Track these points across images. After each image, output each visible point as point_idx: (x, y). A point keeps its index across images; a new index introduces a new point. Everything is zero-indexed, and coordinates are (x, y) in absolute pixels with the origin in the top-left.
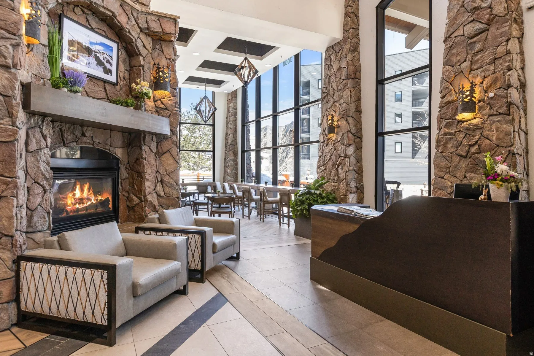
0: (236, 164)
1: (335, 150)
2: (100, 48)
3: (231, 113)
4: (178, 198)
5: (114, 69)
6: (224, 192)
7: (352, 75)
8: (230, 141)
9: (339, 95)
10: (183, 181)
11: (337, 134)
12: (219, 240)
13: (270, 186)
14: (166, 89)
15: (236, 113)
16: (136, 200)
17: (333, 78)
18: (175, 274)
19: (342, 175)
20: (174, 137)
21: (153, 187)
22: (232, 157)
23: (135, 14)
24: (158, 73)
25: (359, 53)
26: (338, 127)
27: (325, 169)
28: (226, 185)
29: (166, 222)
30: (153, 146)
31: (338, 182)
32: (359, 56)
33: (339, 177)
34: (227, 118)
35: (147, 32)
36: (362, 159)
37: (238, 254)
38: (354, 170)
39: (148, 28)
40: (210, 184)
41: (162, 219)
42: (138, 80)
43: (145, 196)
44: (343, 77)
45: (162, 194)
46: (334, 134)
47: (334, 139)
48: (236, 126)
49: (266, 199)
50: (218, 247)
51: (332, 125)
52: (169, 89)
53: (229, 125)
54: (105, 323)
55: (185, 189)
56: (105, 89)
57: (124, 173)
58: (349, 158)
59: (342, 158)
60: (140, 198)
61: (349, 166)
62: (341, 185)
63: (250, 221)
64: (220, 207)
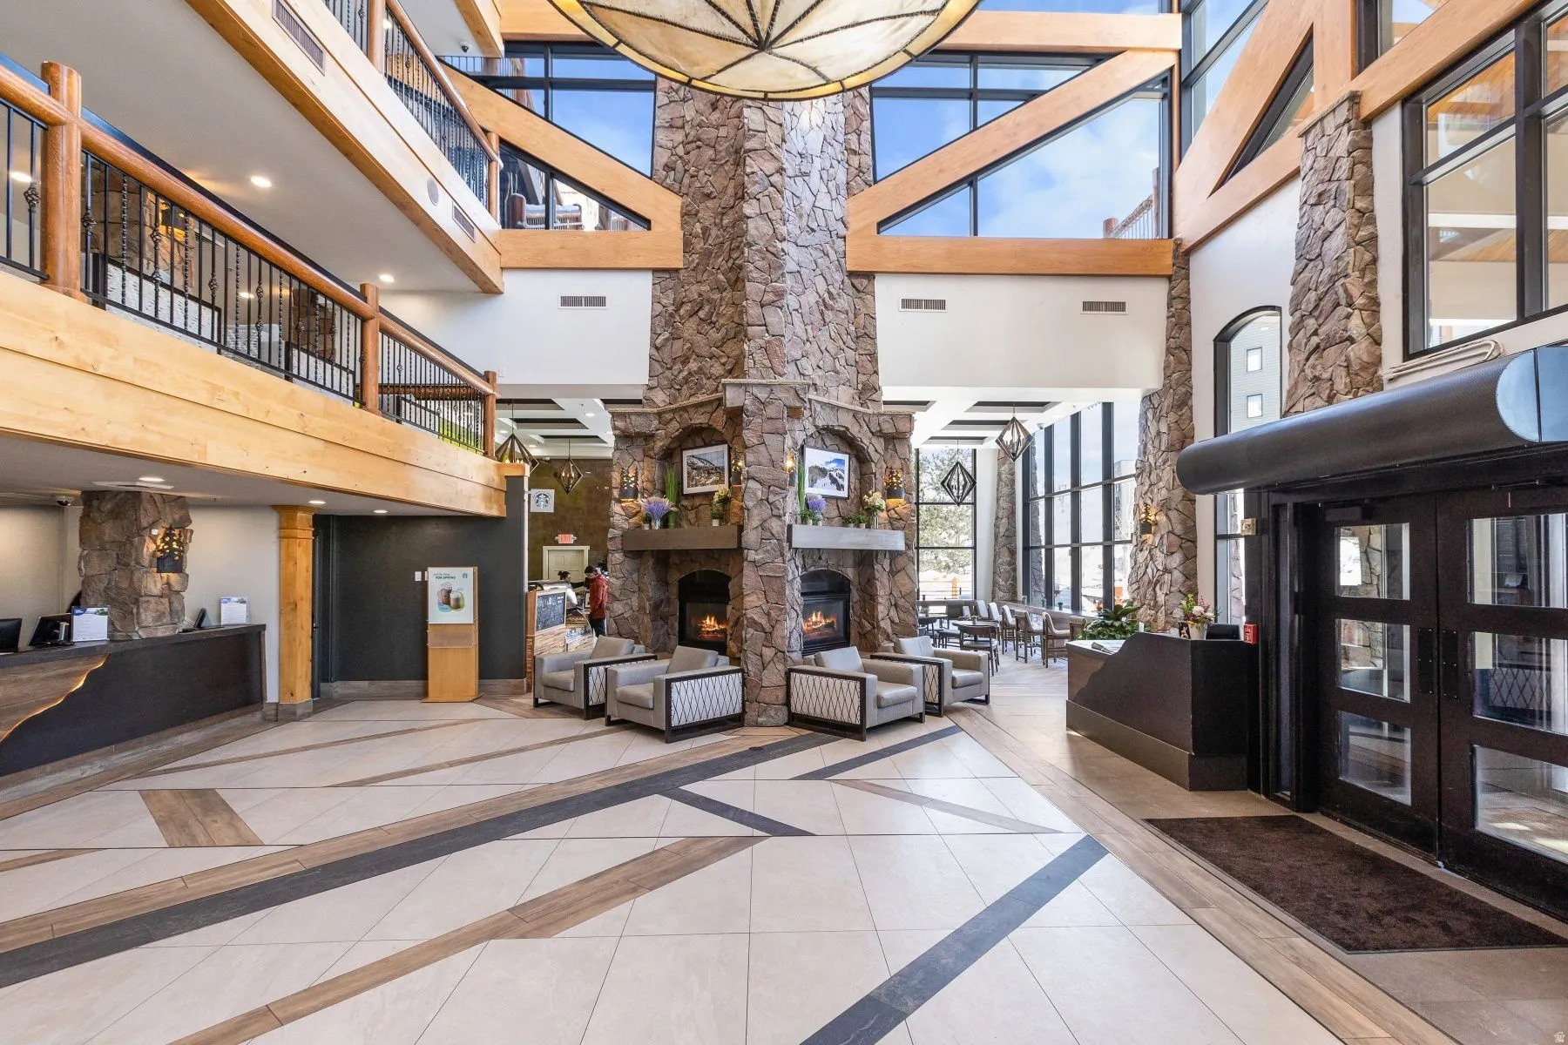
0: (1015, 570)
1: (1152, 559)
2: (834, 465)
3: (1004, 483)
4: (915, 626)
5: (846, 484)
6: (990, 618)
7: (1177, 445)
8: (1002, 530)
9: (1157, 475)
10: (924, 598)
11: (1154, 534)
12: (959, 674)
13: (1067, 611)
14: (900, 497)
15: (1013, 481)
16: (868, 626)
17: (1150, 447)
18: (911, 699)
19: (1161, 598)
20: (910, 553)
21: (886, 612)
22: (1005, 557)
23: (867, 419)
24: (891, 478)
25: (1191, 408)
26: (1156, 524)
27: (1139, 588)
28: (993, 606)
29: (901, 652)
30: (886, 563)
31: (1156, 610)
32: (1192, 413)
33: (1156, 602)
34: (997, 490)
35: (880, 434)
36: (1196, 574)
37: (987, 697)
38: (1180, 591)
39: (880, 431)
40: (967, 603)
41: (897, 648)
42: (870, 492)
43: (878, 622)
44: (1163, 448)
45: (897, 620)
46: (1151, 535)
47: (1150, 542)
48: (1013, 503)
49: (1052, 630)
50: (958, 682)
51: (1146, 522)
52: (904, 495)
53: (1001, 502)
54: (858, 723)
55: (926, 612)
56: (838, 506)
57: (855, 595)
58: (1170, 572)
59: (1161, 573)
60: (872, 625)
61: (1171, 585)
62: (1159, 614)
63: (1028, 665)
64: (976, 640)
